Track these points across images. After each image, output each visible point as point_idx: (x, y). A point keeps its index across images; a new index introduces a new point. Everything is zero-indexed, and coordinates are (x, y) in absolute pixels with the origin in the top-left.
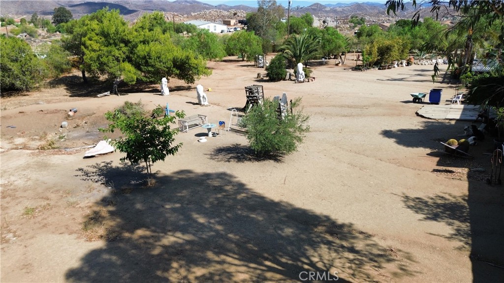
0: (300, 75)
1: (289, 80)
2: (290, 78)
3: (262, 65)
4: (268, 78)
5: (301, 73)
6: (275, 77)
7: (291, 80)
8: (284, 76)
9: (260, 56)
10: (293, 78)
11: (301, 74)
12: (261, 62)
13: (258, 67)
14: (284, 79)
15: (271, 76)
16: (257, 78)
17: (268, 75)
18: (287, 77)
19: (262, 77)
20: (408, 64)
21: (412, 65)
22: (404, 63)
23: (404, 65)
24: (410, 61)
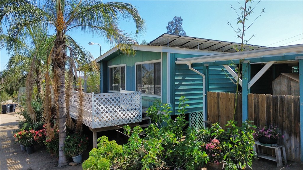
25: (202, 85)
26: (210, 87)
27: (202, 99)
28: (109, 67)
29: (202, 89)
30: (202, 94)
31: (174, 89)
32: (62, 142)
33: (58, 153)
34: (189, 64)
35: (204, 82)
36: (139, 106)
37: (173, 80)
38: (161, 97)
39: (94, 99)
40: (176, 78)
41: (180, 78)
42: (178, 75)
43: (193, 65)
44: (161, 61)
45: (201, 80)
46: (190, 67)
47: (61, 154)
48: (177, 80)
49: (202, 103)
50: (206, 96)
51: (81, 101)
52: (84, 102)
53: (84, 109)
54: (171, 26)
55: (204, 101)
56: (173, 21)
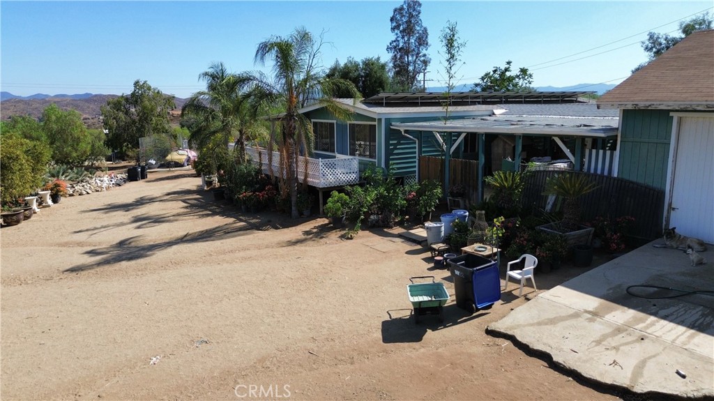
20: (55, 198)
21: (62, 199)
22: (48, 196)
23: (50, 202)
24: (58, 191)
25: (415, 148)
26: (423, 150)
27: (415, 162)
29: (415, 153)
30: (415, 157)
31: (389, 153)
32: (294, 199)
33: (291, 208)
34: (402, 130)
35: (417, 145)
36: (356, 170)
37: (387, 144)
38: (376, 161)
39: (321, 164)
40: (391, 142)
41: (396, 142)
42: (392, 140)
43: (406, 131)
44: (376, 123)
45: (415, 143)
46: (403, 133)
47: (293, 208)
48: (392, 145)
49: (415, 167)
50: (419, 160)
51: (306, 166)
52: (309, 166)
53: (310, 172)
54: (398, 17)
55: (417, 164)
56: (402, 6)
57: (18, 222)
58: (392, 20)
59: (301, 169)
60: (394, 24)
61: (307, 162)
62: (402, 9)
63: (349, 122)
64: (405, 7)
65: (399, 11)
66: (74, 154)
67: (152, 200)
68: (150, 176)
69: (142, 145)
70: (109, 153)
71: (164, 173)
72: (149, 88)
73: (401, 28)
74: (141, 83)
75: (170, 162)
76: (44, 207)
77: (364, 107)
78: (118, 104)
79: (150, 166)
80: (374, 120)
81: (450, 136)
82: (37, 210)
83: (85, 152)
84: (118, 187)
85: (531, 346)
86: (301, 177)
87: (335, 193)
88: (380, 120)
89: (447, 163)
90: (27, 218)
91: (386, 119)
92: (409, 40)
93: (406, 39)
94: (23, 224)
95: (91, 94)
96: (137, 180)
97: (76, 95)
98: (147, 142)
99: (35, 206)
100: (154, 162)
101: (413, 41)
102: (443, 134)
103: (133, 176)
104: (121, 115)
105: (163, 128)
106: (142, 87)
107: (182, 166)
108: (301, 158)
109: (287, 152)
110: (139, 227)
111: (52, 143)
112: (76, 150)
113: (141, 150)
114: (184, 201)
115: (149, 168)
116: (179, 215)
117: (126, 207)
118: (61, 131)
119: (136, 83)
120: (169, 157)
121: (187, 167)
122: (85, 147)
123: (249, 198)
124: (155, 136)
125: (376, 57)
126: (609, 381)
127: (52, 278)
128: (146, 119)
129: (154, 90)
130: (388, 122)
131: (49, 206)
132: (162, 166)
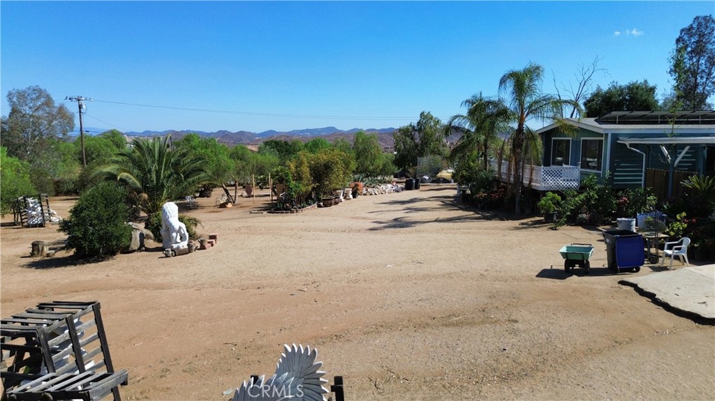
0: (174, 234)
1: (140, 250)
2: (142, 245)
3: (37, 220)
4: (72, 252)
5: (177, 228)
6: (97, 246)
7: (147, 250)
8: (124, 241)
9: (30, 200)
10: (151, 243)
11: (179, 231)
12: (34, 213)
13: (28, 226)
14: (126, 250)
15: (85, 244)
16: (32, 255)
17: (69, 245)
18: (135, 244)
19: (46, 250)
20: (354, 195)
21: (359, 197)
22: (351, 192)
23: (351, 196)
24: (357, 189)
25: (642, 161)
26: (650, 164)
27: (641, 176)
28: (553, 138)
29: (642, 166)
30: (642, 171)
32: (517, 199)
33: (515, 206)
34: (628, 144)
35: (644, 159)
38: (601, 172)
39: (542, 170)
41: (622, 155)
43: (631, 145)
44: (603, 138)
45: (642, 157)
46: (628, 147)
47: (517, 206)
49: (640, 180)
50: (646, 173)
51: (531, 173)
52: (534, 172)
53: (534, 178)
54: (686, 37)
55: (643, 178)
56: (692, 25)
57: (331, 205)
58: (678, 41)
59: (527, 175)
60: (681, 45)
61: (532, 169)
62: (691, 28)
63: (582, 138)
64: (694, 26)
65: (688, 31)
66: (371, 168)
67: (422, 200)
68: (421, 188)
69: (420, 164)
70: (397, 170)
71: (434, 186)
72: (431, 118)
73: (689, 49)
74: (426, 114)
75: (439, 178)
76: (347, 199)
77: (596, 124)
78: (406, 132)
79: (423, 181)
80: (601, 135)
81: (674, 149)
82: (343, 200)
83: (378, 166)
84: (397, 193)
85: (645, 290)
86: (526, 182)
87: (550, 194)
88: (607, 135)
89: (671, 175)
90: (336, 203)
91: (612, 134)
92: (698, 61)
93: (695, 60)
94: (333, 207)
95: (393, 129)
96: (411, 189)
97: (382, 129)
98: (424, 161)
99: (341, 197)
100: (427, 178)
101: (703, 62)
102: (668, 147)
103: (409, 187)
104: (408, 140)
105: (439, 150)
106: (426, 117)
107: (450, 182)
108: (528, 166)
109: (516, 159)
110: (407, 213)
111: (357, 159)
112: (373, 165)
113: (418, 167)
114: (442, 202)
115: (422, 182)
116: (436, 208)
117: (403, 203)
118: (365, 150)
119: (422, 114)
120: (439, 175)
121: (453, 184)
122: (379, 163)
123: (484, 198)
124: (430, 157)
125: (643, 81)
126: (687, 309)
127: (345, 231)
128: (426, 143)
129: (435, 118)
130: (615, 137)
131: (350, 199)
132: (433, 182)
